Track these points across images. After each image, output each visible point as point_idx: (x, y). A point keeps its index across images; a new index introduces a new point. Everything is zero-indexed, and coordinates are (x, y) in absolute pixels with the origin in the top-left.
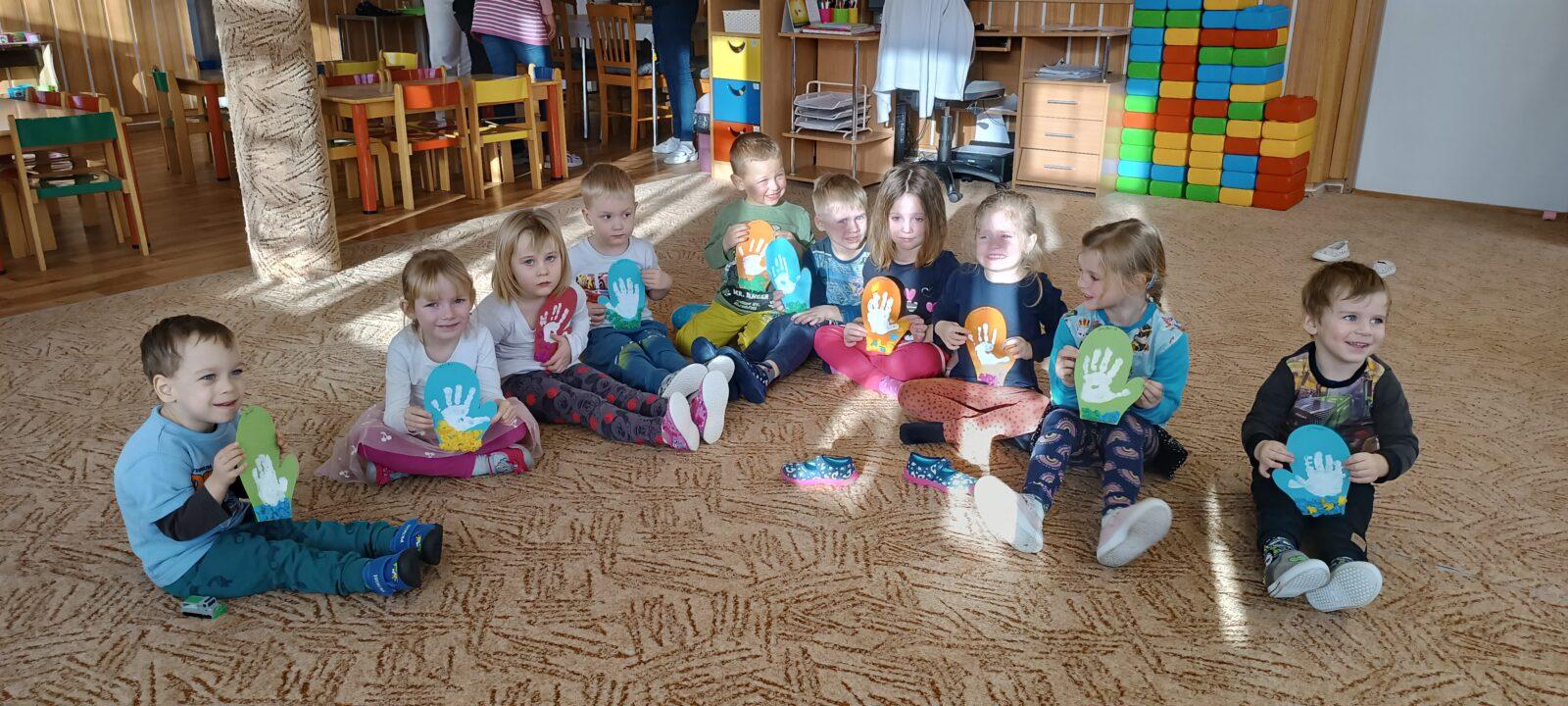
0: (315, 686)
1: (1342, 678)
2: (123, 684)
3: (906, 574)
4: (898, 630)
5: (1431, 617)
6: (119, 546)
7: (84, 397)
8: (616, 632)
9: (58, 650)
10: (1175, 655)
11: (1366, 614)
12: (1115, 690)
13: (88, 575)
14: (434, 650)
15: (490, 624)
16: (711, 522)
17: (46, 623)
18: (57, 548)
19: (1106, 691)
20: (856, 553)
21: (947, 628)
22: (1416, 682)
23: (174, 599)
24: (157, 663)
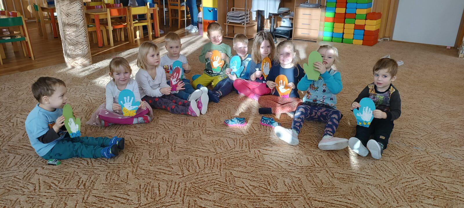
0: (88, 184)
1: (386, 179)
2: (31, 184)
3: (260, 151)
4: (258, 167)
5: (412, 162)
6: (28, 145)
7: (16, 102)
8: (176, 168)
9: (11, 175)
10: (338, 173)
11: (393, 161)
12: (321, 183)
13: (19, 153)
14: (123, 174)
15: (139, 166)
16: (204, 137)
17: (7, 167)
18: (9, 146)
19: (318, 183)
20: (246, 145)
21: (272, 166)
22: (407, 180)
23: (45, 160)
24: (40, 178)
